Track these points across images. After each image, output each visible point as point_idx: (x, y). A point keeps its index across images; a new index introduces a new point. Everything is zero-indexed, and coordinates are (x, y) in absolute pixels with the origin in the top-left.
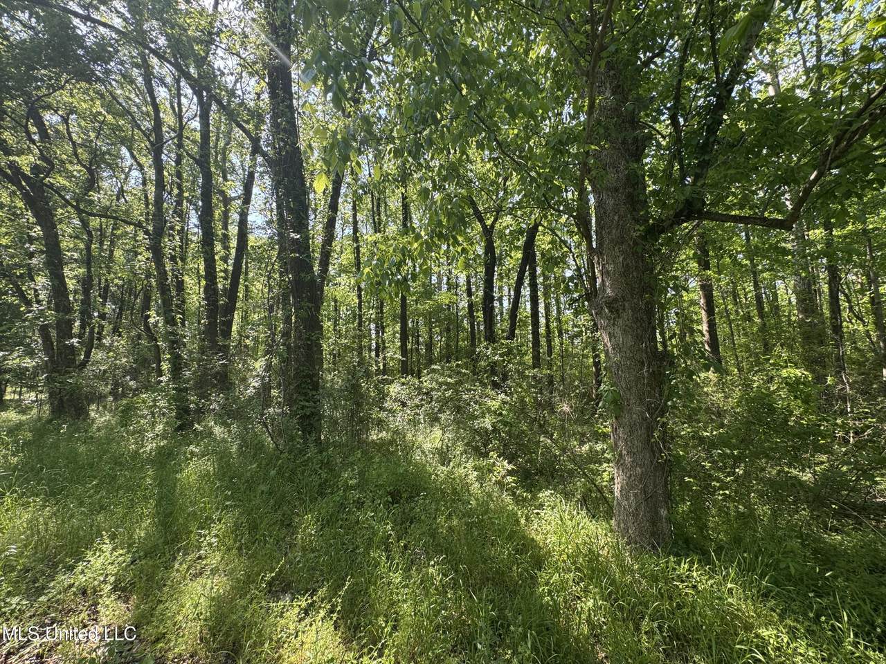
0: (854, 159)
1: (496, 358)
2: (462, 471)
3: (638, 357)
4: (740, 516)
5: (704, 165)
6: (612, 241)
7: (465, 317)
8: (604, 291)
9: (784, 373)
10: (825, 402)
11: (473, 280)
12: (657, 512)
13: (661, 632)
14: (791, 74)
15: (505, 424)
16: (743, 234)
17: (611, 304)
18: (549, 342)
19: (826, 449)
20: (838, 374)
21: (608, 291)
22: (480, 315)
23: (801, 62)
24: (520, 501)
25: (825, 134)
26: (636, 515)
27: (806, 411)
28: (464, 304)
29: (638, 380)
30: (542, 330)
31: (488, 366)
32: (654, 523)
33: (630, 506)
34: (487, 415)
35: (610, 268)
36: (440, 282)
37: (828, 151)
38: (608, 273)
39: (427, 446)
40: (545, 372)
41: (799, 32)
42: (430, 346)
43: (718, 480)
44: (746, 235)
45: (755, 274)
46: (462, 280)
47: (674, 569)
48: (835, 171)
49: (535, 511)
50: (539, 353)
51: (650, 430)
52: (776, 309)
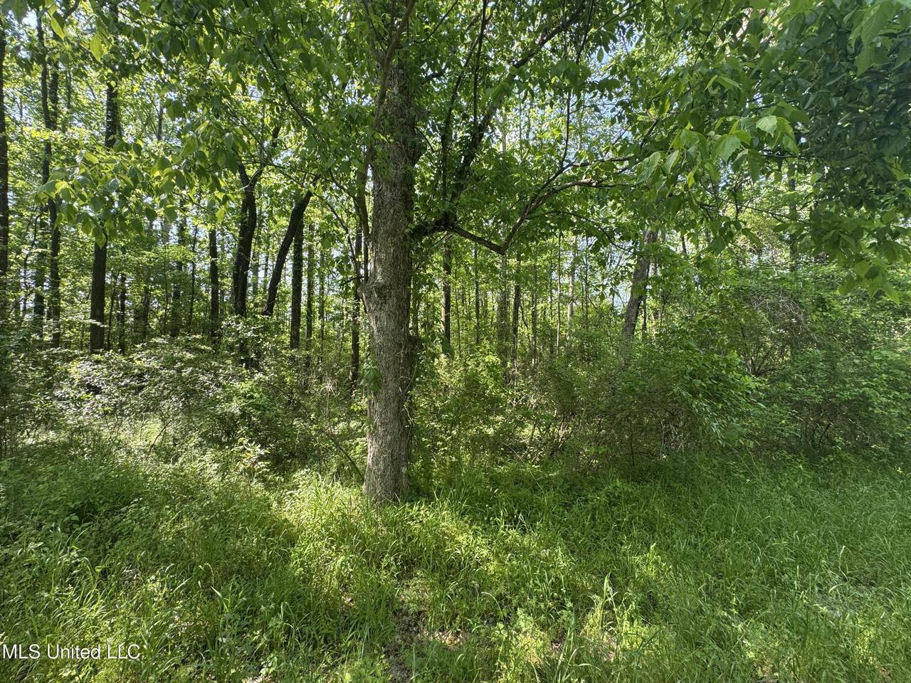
0: (537, 217)
1: (249, 334)
2: (197, 465)
3: (397, 340)
4: (452, 464)
5: (459, 187)
6: (386, 232)
7: (204, 281)
8: (375, 277)
9: (487, 359)
10: (506, 380)
11: (219, 237)
12: (399, 471)
13: (396, 563)
14: (513, 139)
15: (258, 407)
16: (473, 251)
17: (380, 290)
18: (310, 321)
19: (502, 412)
20: (512, 361)
21: (379, 277)
22: (228, 283)
23: (518, 132)
24: (270, 486)
25: (527, 193)
26: (382, 476)
27: (495, 386)
28: (204, 265)
29: (396, 359)
30: (303, 309)
31: (237, 343)
32: (396, 480)
33: (379, 470)
34: (235, 399)
35: (383, 256)
36: (166, 229)
37: (527, 206)
38: (380, 260)
39: (137, 443)
40: (303, 352)
41: (521, 110)
42: (143, 314)
43: (442, 440)
44: (475, 252)
45: (477, 284)
46: (203, 234)
47: (408, 513)
48: (528, 221)
49: (290, 492)
50: (298, 333)
51: (401, 402)
52: (486, 312)
